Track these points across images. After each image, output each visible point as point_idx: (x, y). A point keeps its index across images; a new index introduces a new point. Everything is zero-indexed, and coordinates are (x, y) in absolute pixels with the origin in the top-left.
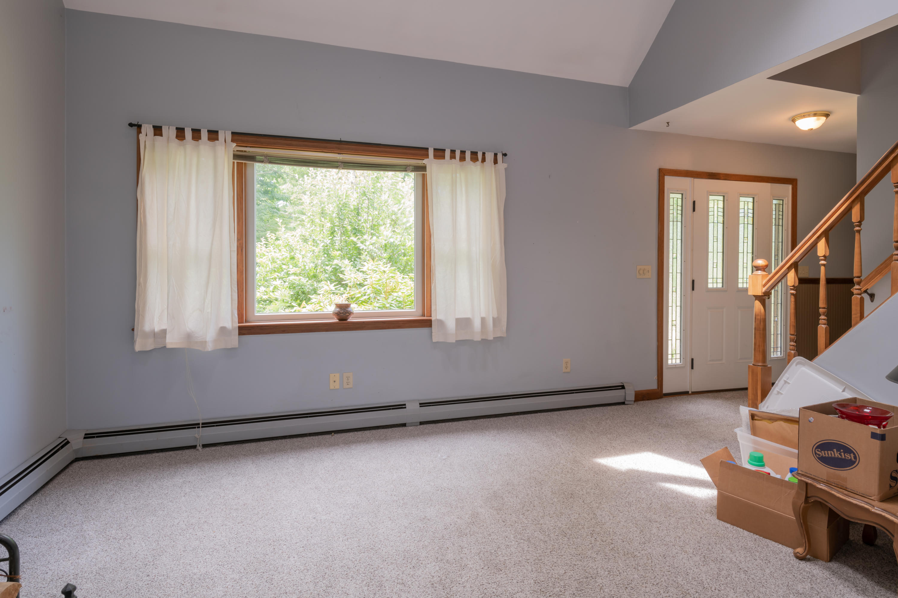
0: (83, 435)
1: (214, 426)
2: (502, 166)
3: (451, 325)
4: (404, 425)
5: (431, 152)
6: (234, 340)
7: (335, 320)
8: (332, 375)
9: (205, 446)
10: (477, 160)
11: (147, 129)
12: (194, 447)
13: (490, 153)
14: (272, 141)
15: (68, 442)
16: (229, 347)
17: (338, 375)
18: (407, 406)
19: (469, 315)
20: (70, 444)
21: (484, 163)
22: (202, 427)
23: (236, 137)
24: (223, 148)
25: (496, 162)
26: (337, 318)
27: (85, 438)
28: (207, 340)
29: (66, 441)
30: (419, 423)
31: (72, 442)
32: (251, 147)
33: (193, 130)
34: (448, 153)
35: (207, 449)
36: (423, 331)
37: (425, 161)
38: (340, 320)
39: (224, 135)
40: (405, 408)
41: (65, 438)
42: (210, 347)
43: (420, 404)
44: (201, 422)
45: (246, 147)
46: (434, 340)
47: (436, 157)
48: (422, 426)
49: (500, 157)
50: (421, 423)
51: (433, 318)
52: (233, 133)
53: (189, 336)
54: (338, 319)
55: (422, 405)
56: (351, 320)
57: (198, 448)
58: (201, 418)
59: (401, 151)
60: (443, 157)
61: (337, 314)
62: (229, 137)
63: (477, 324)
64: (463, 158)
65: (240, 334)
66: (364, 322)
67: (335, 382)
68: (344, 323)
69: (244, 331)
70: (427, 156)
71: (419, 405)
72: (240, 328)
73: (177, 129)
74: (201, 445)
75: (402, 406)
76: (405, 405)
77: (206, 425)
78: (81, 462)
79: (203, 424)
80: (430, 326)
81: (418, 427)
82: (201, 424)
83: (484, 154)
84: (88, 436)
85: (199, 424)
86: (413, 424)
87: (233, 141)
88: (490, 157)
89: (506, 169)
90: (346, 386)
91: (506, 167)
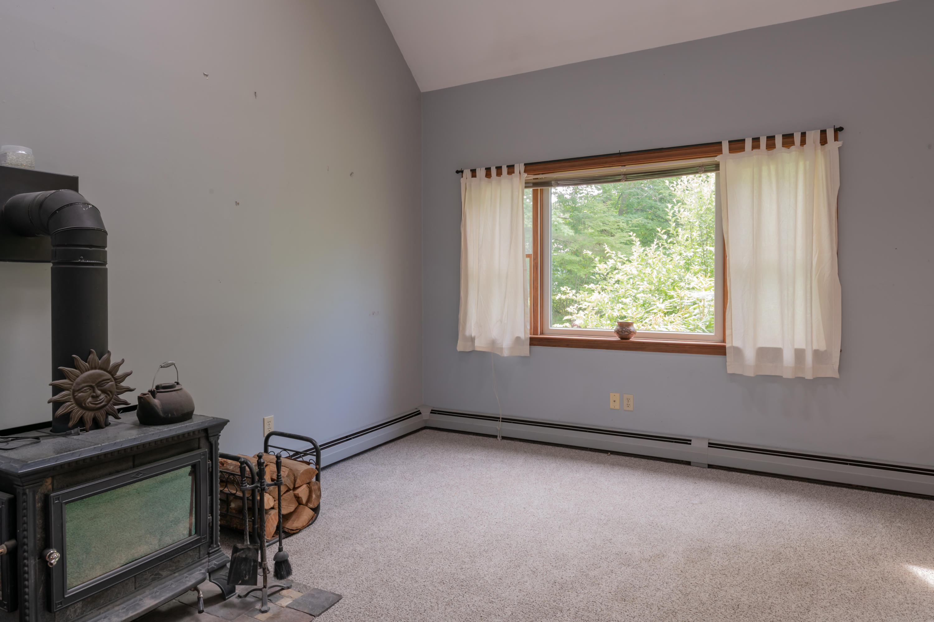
0: (430, 411)
1: (511, 422)
2: (833, 145)
3: (750, 355)
4: (688, 463)
5: (725, 146)
6: (525, 350)
7: (616, 338)
8: (612, 395)
9: (504, 438)
10: (793, 143)
11: (467, 173)
12: (495, 437)
13: (813, 132)
14: (558, 165)
15: (420, 413)
16: (523, 355)
17: (618, 395)
18: (692, 443)
19: (779, 345)
20: (421, 415)
21: (804, 146)
22: (502, 421)
23: (529, 168)
24: (518, 179)
25: (824, 141)
26: (618, 336)
27: (431, 413)
28: (504, 347)
29: (419, 412)
30: (707, 466)
31: (423, 414)
32: (543, 174)
33: (497, 168)
34: (748, 143)
35: (505, 441)
36: (714, 359)
37: (718, 159)
38: (622, 338)
39: (519, 167)
40: (690, 444)
41: (418, 410)
42: (506, 353)
43: (709, 443)
44: (501, 417)
45: (539, 174)
46: (730, 371)
47: (732, 150)
48: (709, 469)
49: (830, 134)
50: (710, 466)
51: (728, 345)
52: (525, 165)
53: (493, 343)
54: (620, 338)
55: (711, 445)
56: (633, 339)
57: (498, 438)
58: (501, 413)
59: (688, 151)
60: (742, 149)
61: (618, 332)
62: (522, 168)
63: (788, 357)
64: (771, 145)
65: (531, 344)
66: (644, 343)
67: (614, 401)
68: (626, 343)
69: (534, 342)
70: (720, 151)
71: (707, 445)
72: (531, 339)
73: (486, 169)
74: (500, 436)
75: (687, 442)
76: (690, 441)
77: (505, 420)
78: (428, 430)
79: (503, 418)
80: (724, 353)
81: (705, 469)
82: (501, 418)
83: (803, 135)
84: (433, 412)
85: (499, 418)
86: (699, 465)
87: (525, 172)
88: (813, 136)
89: (839, 148)
90: (626, 408)
91: (841, 146)
